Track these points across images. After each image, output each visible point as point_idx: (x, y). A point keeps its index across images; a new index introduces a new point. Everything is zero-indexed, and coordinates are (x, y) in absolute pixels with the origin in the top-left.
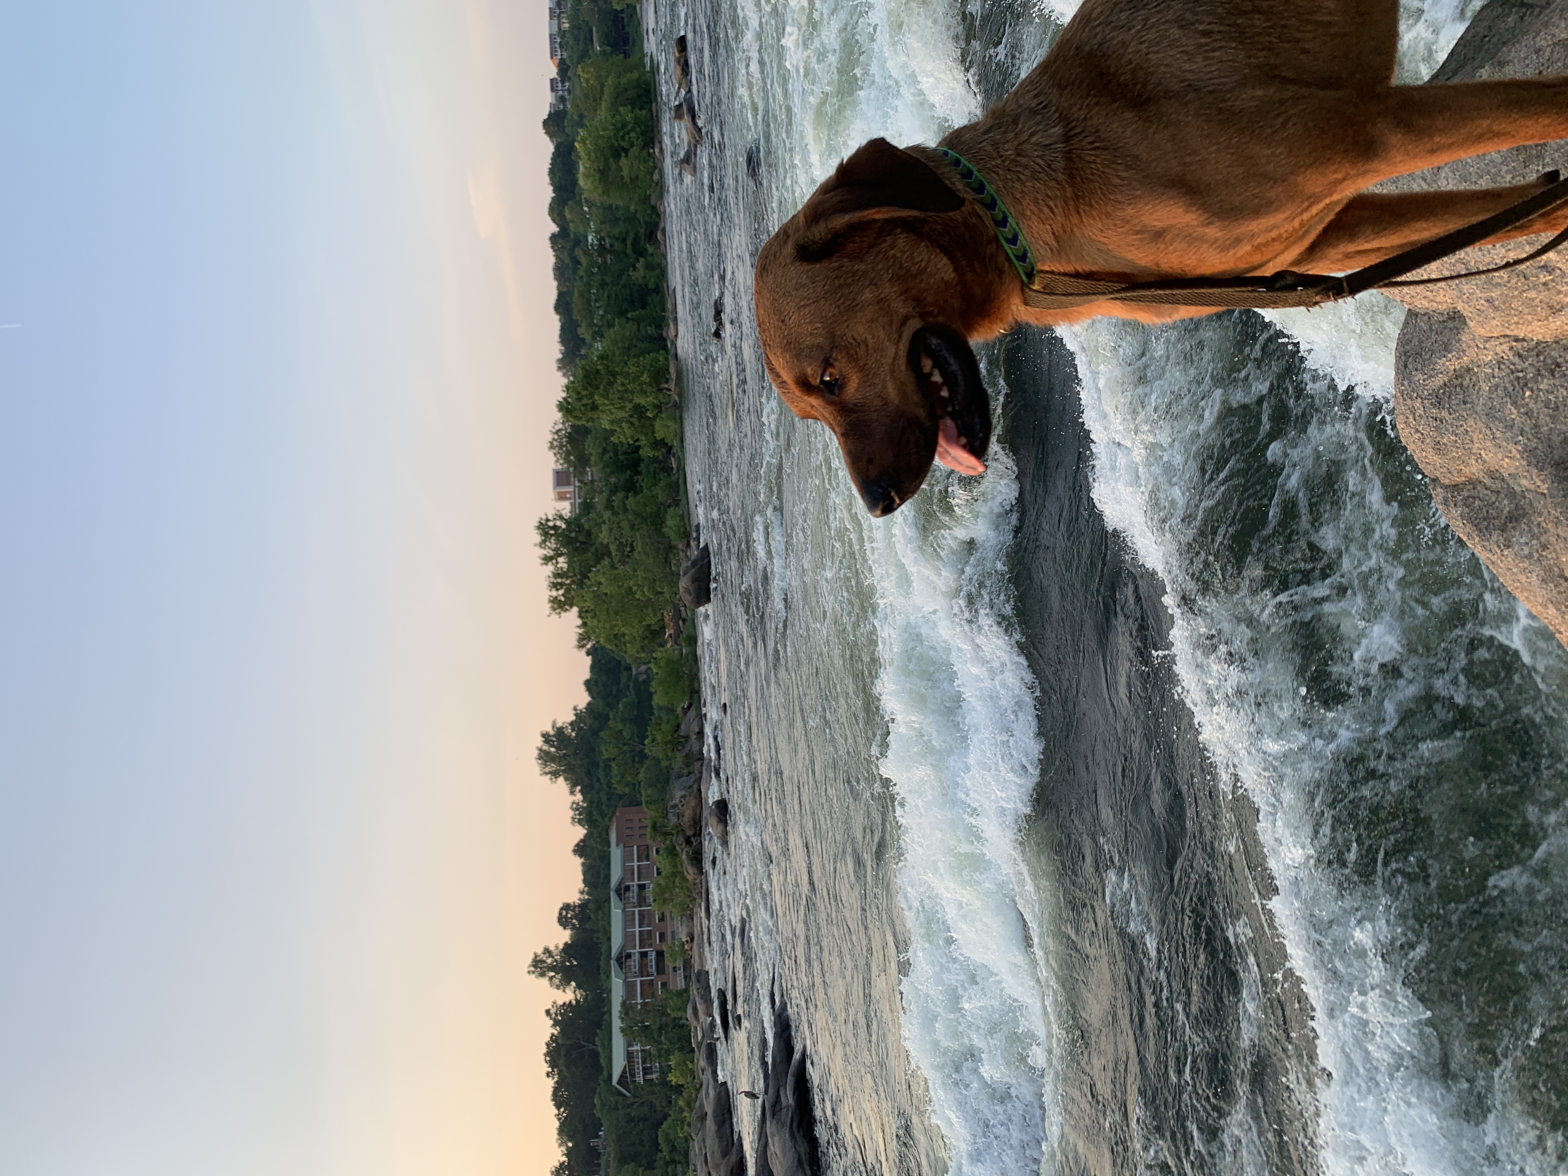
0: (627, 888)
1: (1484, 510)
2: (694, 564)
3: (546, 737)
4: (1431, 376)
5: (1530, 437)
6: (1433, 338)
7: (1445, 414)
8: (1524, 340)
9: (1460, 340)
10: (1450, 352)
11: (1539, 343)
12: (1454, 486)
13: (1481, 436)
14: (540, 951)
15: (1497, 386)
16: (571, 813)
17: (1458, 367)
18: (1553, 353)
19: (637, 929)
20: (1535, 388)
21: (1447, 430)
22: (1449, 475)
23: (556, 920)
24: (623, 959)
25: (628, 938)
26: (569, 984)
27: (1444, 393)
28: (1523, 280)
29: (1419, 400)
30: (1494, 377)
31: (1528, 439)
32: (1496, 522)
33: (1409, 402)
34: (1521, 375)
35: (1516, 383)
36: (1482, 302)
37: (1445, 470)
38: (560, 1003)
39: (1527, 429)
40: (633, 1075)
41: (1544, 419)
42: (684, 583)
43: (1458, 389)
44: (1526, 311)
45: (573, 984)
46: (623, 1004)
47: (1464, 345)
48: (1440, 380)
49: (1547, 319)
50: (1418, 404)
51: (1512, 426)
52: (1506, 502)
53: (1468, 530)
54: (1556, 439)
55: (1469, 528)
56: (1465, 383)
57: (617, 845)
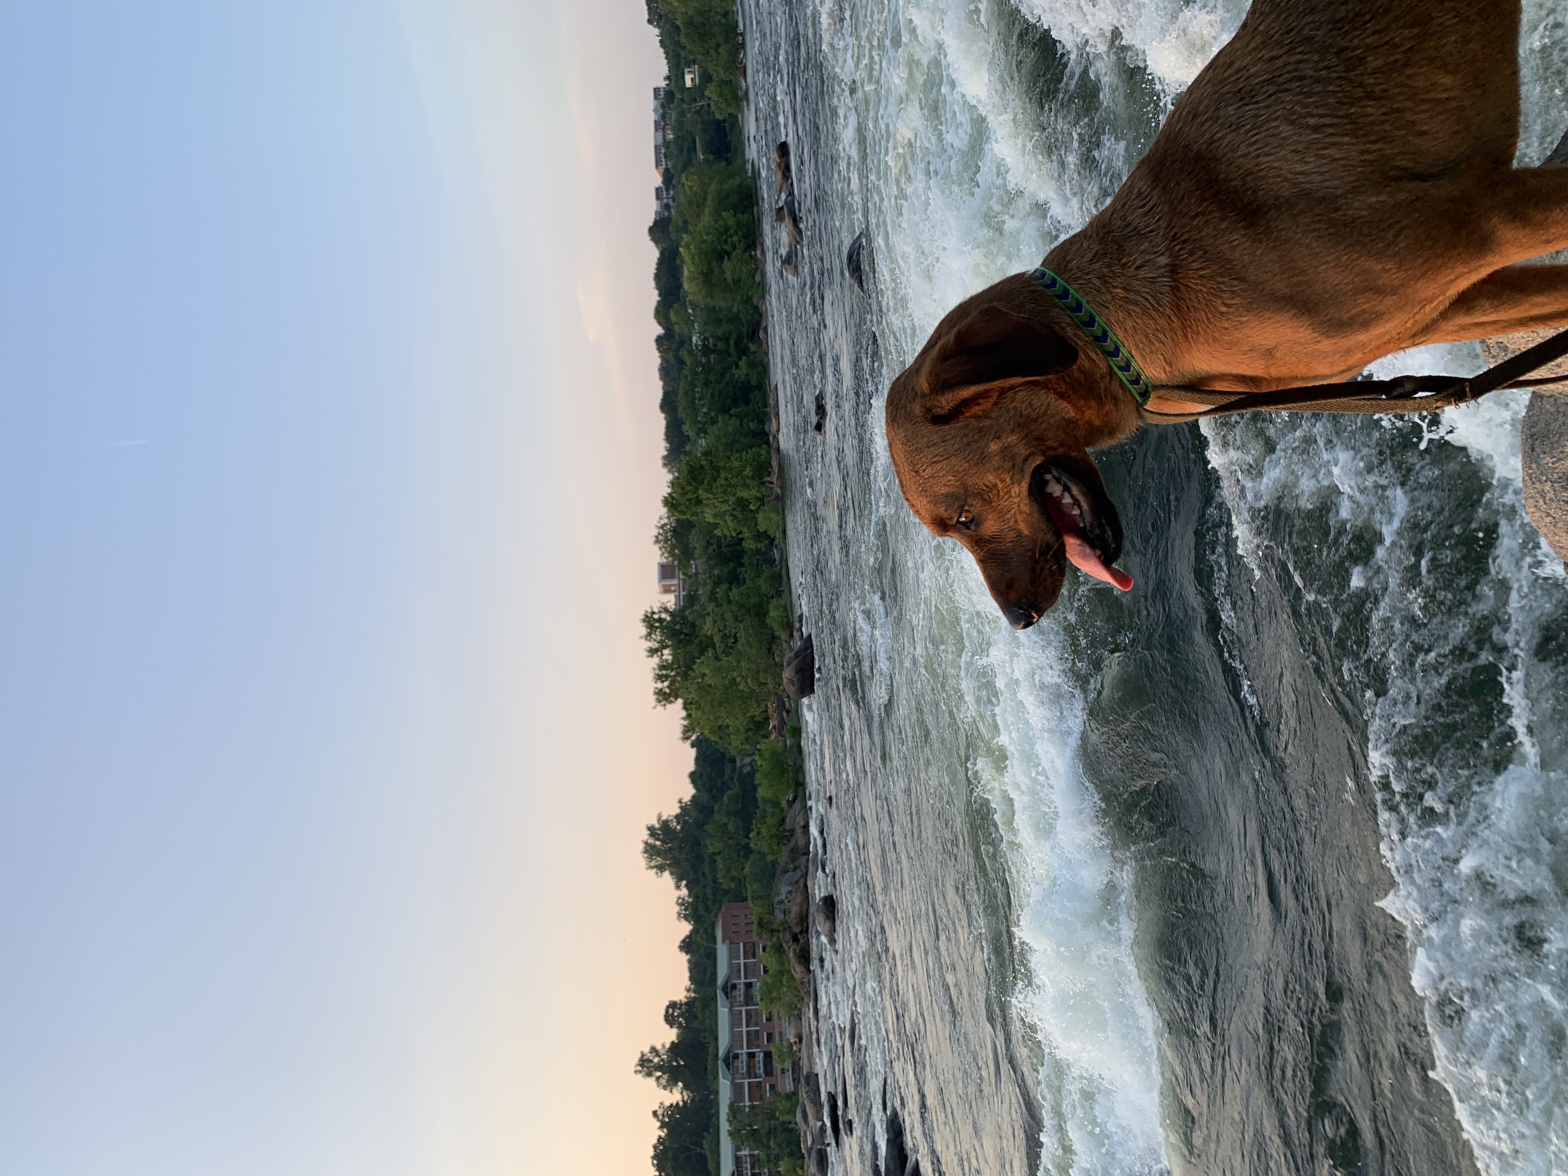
0: (734, 987)
2: (797, 655)
3: (651, 829)
4: (1560, 459)
6: (1561, 420)
14: (646, 1050)
16: (677, 908)
19: (744, 1029)
23: (662, 1018)
24: (731, 1059)
25: (735, 1038)
26: (676, 1084)
29: (1549, 484)
33: (1538, 485)
38: (667, 1104)
42: (787, 674)
45: (680, 1084)
46: (731, 1106)
50: (1547, 487)
57: (723, 942)
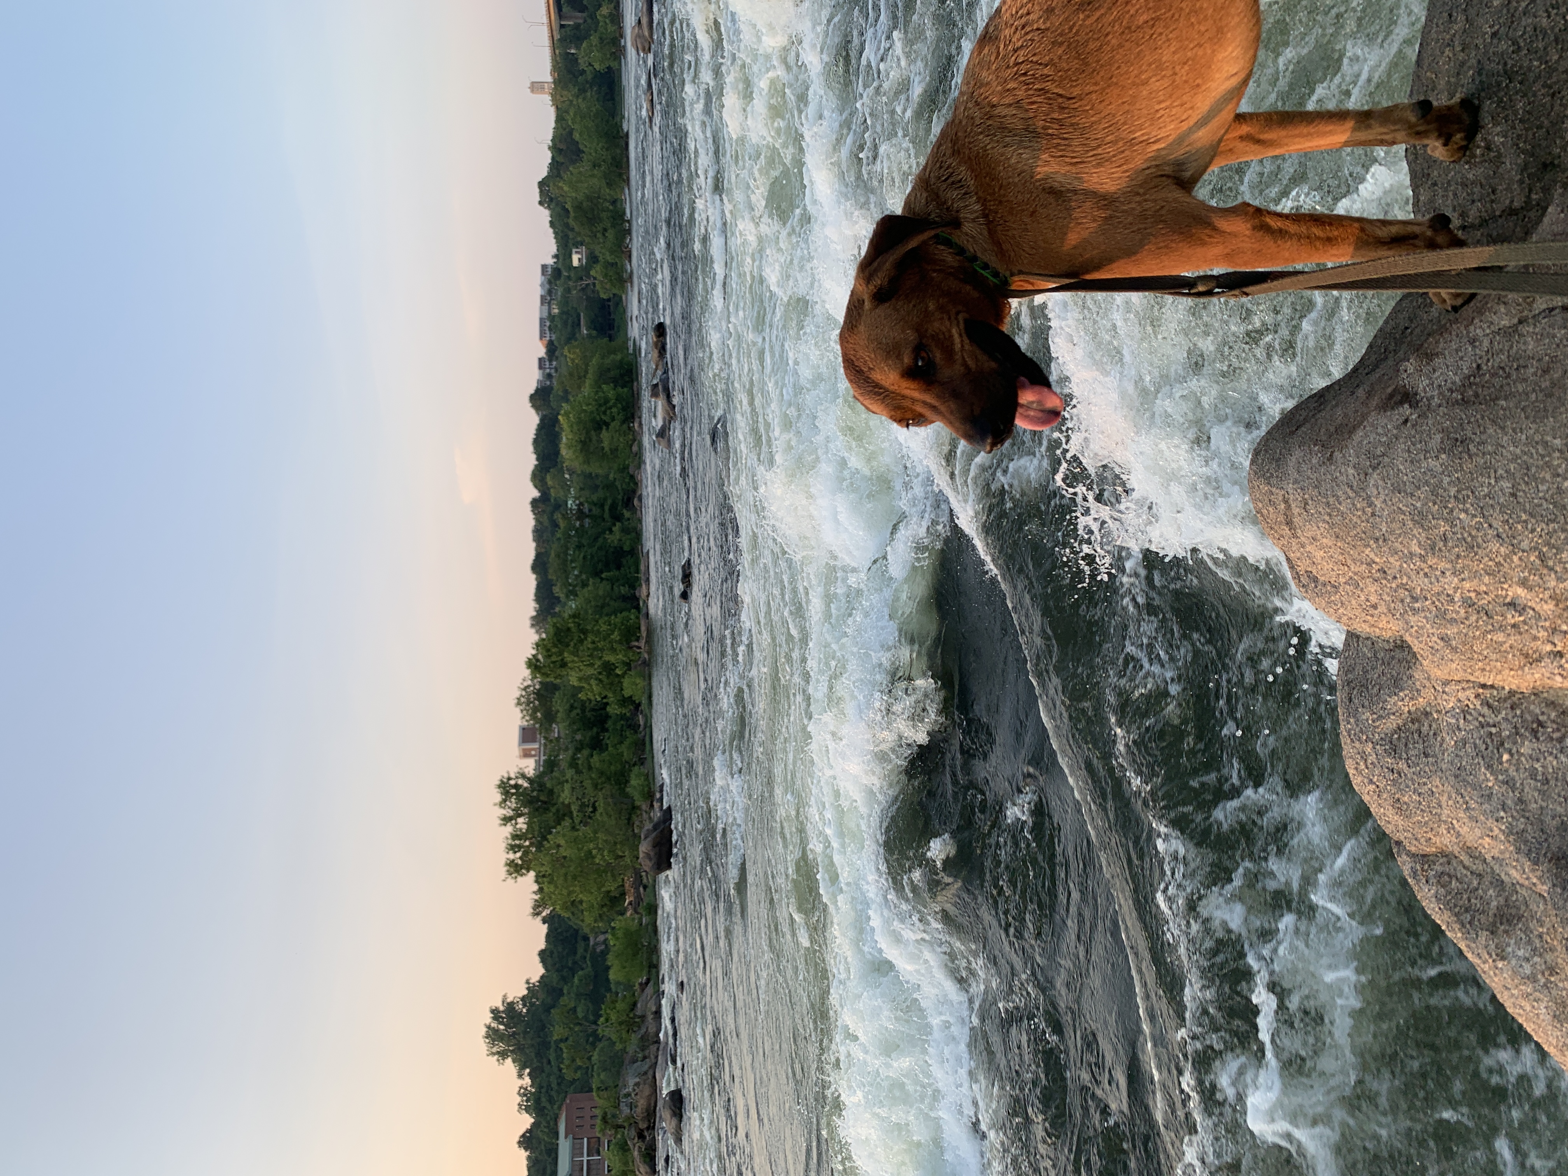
1: (1465, 896)
2: (655, 827)
3: (495, 1012)
4: (1380, 717)
5: (1515, 814)
6: (1380, 669)
7: (1402, 765)
8: (1492, 687)
9: (1411, 677)
10: (1402, 690)
11: (1512, 693)
12: (1424, 856)
13: (1451, 802)
15: (1465, 742)
16: (518, 1099)
17: (1413, 709)
18: (1532, 707)
20: (1514, 750)
21: (1407, 786)
22: (1415, 842)
27: (1399, 738)
28: (1485, 618)
29: (1370, 745)
30: (1459, 729)
31: (1512, 816)
32: (1483, 918)
33: (1357, 744)
34: (1494, 730)
35: (1489, 741)
36: (1435, 639)
37: (1410, 835)
39: (1509, 802)
41: (1531, 793)
42: (644, 847)
43: (1416, 736)
44: (1493, 657)
47: (1418, 683)
48: (1392, 723)
49: (1521, 668)
50: (1369, 748)
51: (1490, 796)
52: (1491, 892)
53: (1446, 917)
54: (1552, 824)
55: (1447, 915)
56: (1425, 729)
57: (566, 1137)
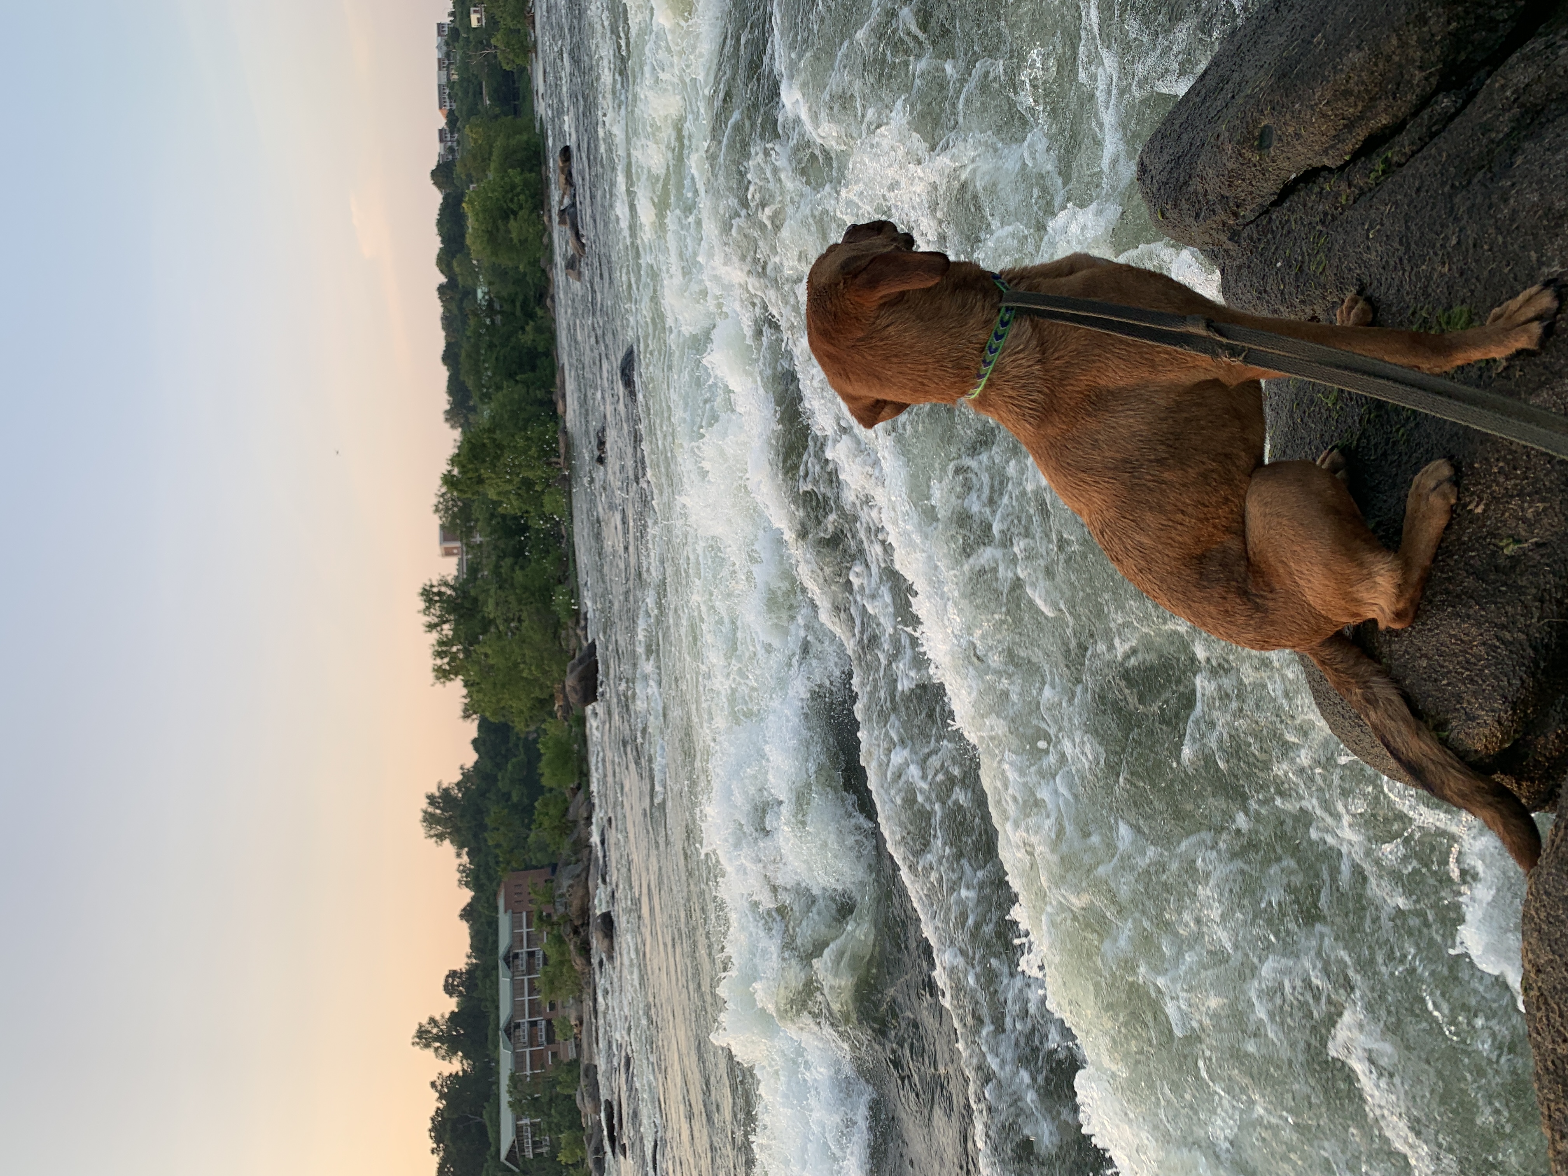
0: (516, 956)
2: (581, 661)
14: (425, 1021)
16: (458, 876)
19: (526, 998)
23: (442, 988)
24: (512, 1029)
25: (517, 1007)
26: (455, 1053)
38: (446, 1074)
40: (522, 1150)
42: (570, 681)
45: (460, 1053)
46: (512, 1077)
57: (506, 911)
